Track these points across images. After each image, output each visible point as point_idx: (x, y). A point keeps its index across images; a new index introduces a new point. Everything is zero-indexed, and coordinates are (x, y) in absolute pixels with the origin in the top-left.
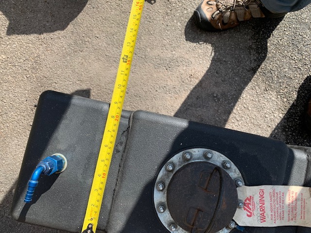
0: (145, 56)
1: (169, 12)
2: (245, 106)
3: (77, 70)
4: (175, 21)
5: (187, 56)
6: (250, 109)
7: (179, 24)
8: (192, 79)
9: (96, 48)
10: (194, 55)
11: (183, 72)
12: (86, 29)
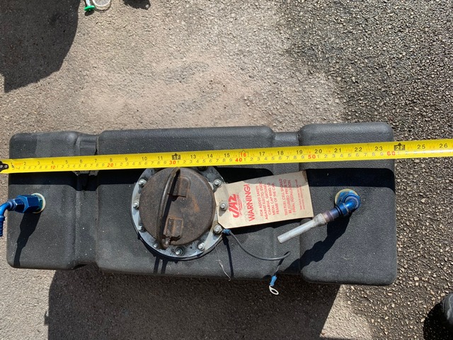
0: (152, 73)
1: (168, 12)
2: (287, 101)
3: (82, 111)
4: (178, 21)
5: (200, 59)
6: (294, 103)
7: (183, 23)
8: (214, 86)
9: (96, 79)
10: (209, 56)
11: (201, 80)
12: (81, 61)
